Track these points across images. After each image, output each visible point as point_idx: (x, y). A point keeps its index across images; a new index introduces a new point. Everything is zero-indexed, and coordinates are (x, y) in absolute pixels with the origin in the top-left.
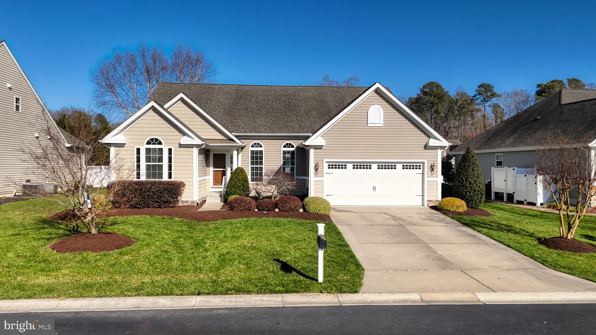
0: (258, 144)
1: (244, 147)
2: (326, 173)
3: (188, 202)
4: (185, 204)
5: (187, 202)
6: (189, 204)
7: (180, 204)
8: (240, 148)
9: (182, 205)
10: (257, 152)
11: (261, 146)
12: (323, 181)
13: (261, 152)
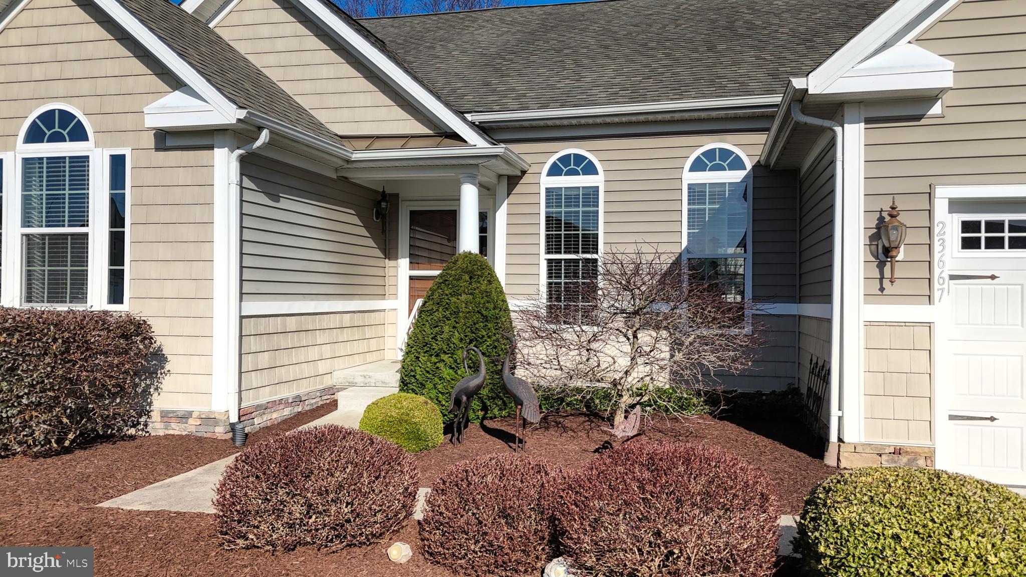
0: (579, 159)
1: (521, 178)
2: (952, 277)
3: (191, 421)
4: (177, 429)
5: (184, 417)
6: (191, 427)
7: (157, 427)
8: (504, 183)
9: (161, 433)
10: (572, 196)
11: (590, 169)
12: (930, 325)
13: (591, 195)
